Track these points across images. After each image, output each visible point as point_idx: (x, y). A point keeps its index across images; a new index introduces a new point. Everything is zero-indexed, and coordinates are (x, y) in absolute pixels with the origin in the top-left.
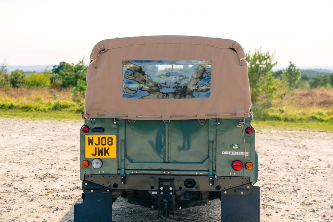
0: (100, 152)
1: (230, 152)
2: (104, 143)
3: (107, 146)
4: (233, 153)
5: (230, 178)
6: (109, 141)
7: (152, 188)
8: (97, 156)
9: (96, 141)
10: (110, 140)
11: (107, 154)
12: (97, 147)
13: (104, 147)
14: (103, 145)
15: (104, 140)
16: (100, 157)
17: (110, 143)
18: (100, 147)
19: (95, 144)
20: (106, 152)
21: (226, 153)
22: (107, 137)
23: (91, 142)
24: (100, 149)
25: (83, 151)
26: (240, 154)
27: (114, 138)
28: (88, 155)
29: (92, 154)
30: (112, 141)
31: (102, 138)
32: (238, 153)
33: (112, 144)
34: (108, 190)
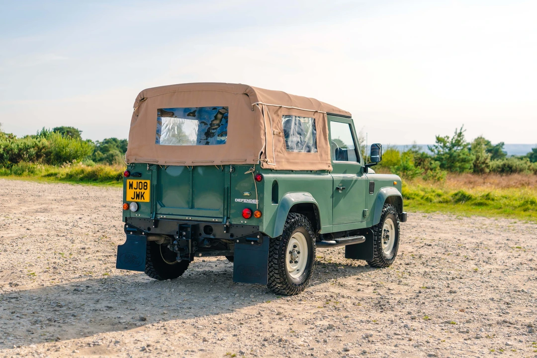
0: (138, 196)
1: (242, 200)
2: (141, 187)
3: (143, 191)
4: (245, 201)
5: (242, 226)
6: (145, 186)
7: (177, 233)
8: (135, 200)
9: (135, 186)
10: (145, 184)
11: (142, 198)
12: (136, 191)
13: (140, 191)
14: (140, 189)
15: (141, 184)
16: (138, 200)
17: (145, 188)
18: (138, 191)
19: (135, 188)
20: (142, 196)
21: (239, 200)
22: (143, 181)
23: (131, 185)
24: (138, 193)
27: (148, 182)
28: (129, 199)
29: (132, 198)
31: (140, 182)
32: (250, 201)
34: (143, 233)
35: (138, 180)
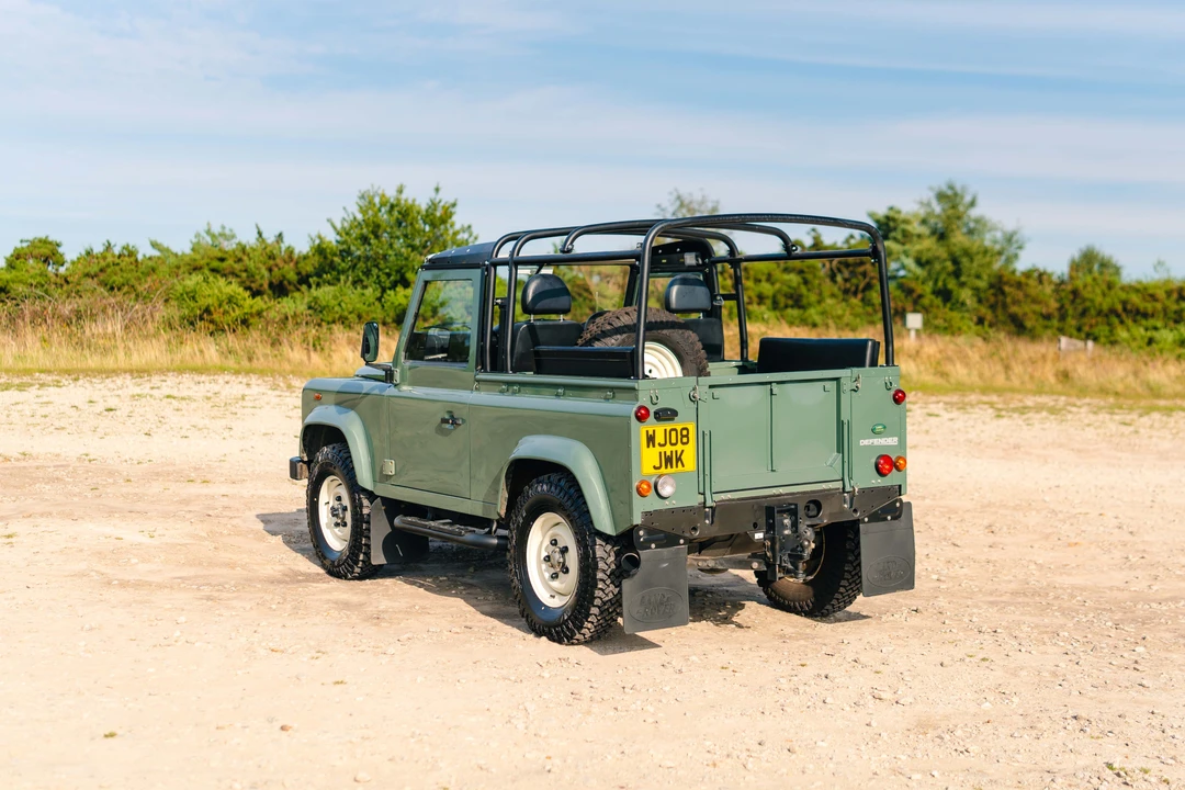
0: (669, 460)
1: (871, 441)
2: (674, 441)
3: (679, 447)
4: (876, 442)
5: (872, 490)
7: (755, 525)
8: (663, 470)
9: (659, 438)
10: (685, 432)
11: (679, 463)
12: (662, 449)
13: (674, 448)
14: (672, 445)
15: (673, 433)
16: (669, 470)
17: (685, 440)
18: (668, 449)
19: (659, 444)
20: (679, 459)
21: (867, 442)
22: (679, 427)
23: (651, 439)
24: (668, 454)
26: (886, 444)
27: (692, 428)
28: (646, 470)
29: (655, 468)
30: (687, 436)
31: (671, 430)
32: (883, 442)
33: (687, 443)
34: (682, 541)
35: (668, 426)
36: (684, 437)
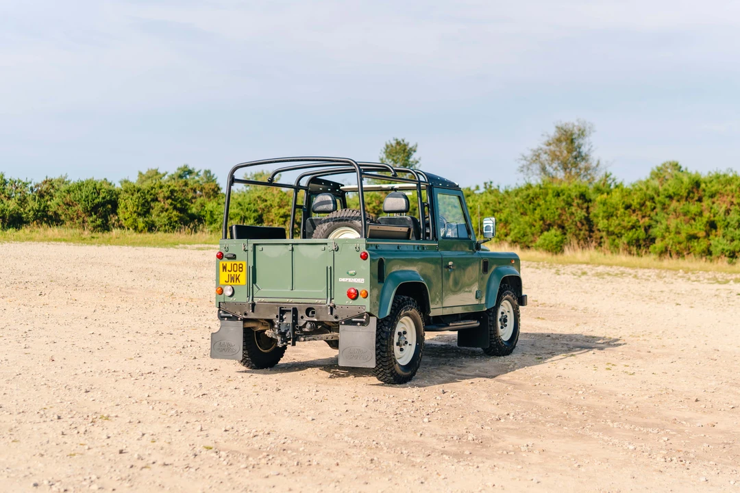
0: (232, 278)
1: (347, 279)
2: (235, 270)
3: (238, 273)
4: (350, 280)
5: (347, 307)
7: (277, 317)
8: (229, 283)
9: (229, 268)
10: (241, 266)
11: (238, 281)
12: (230, 273)
13: (235, 273)
15: (235, 266)
16: (232, 283)
17: (241, 269)
18: (233, 273)
19: (229, 271)
20: (237, 279)
21: (343, 280)
22: (238, 264)
23: (225, 268)
24: (232, 275)
25: (218, 280)
26: (356, 282)
27: (244, 264)
28: (222, 282)
29: (225, 281)
30: (242, 268)
31: (234, 264)
33: (242, 271)
35: (233, 262)
36: (241, 268)
